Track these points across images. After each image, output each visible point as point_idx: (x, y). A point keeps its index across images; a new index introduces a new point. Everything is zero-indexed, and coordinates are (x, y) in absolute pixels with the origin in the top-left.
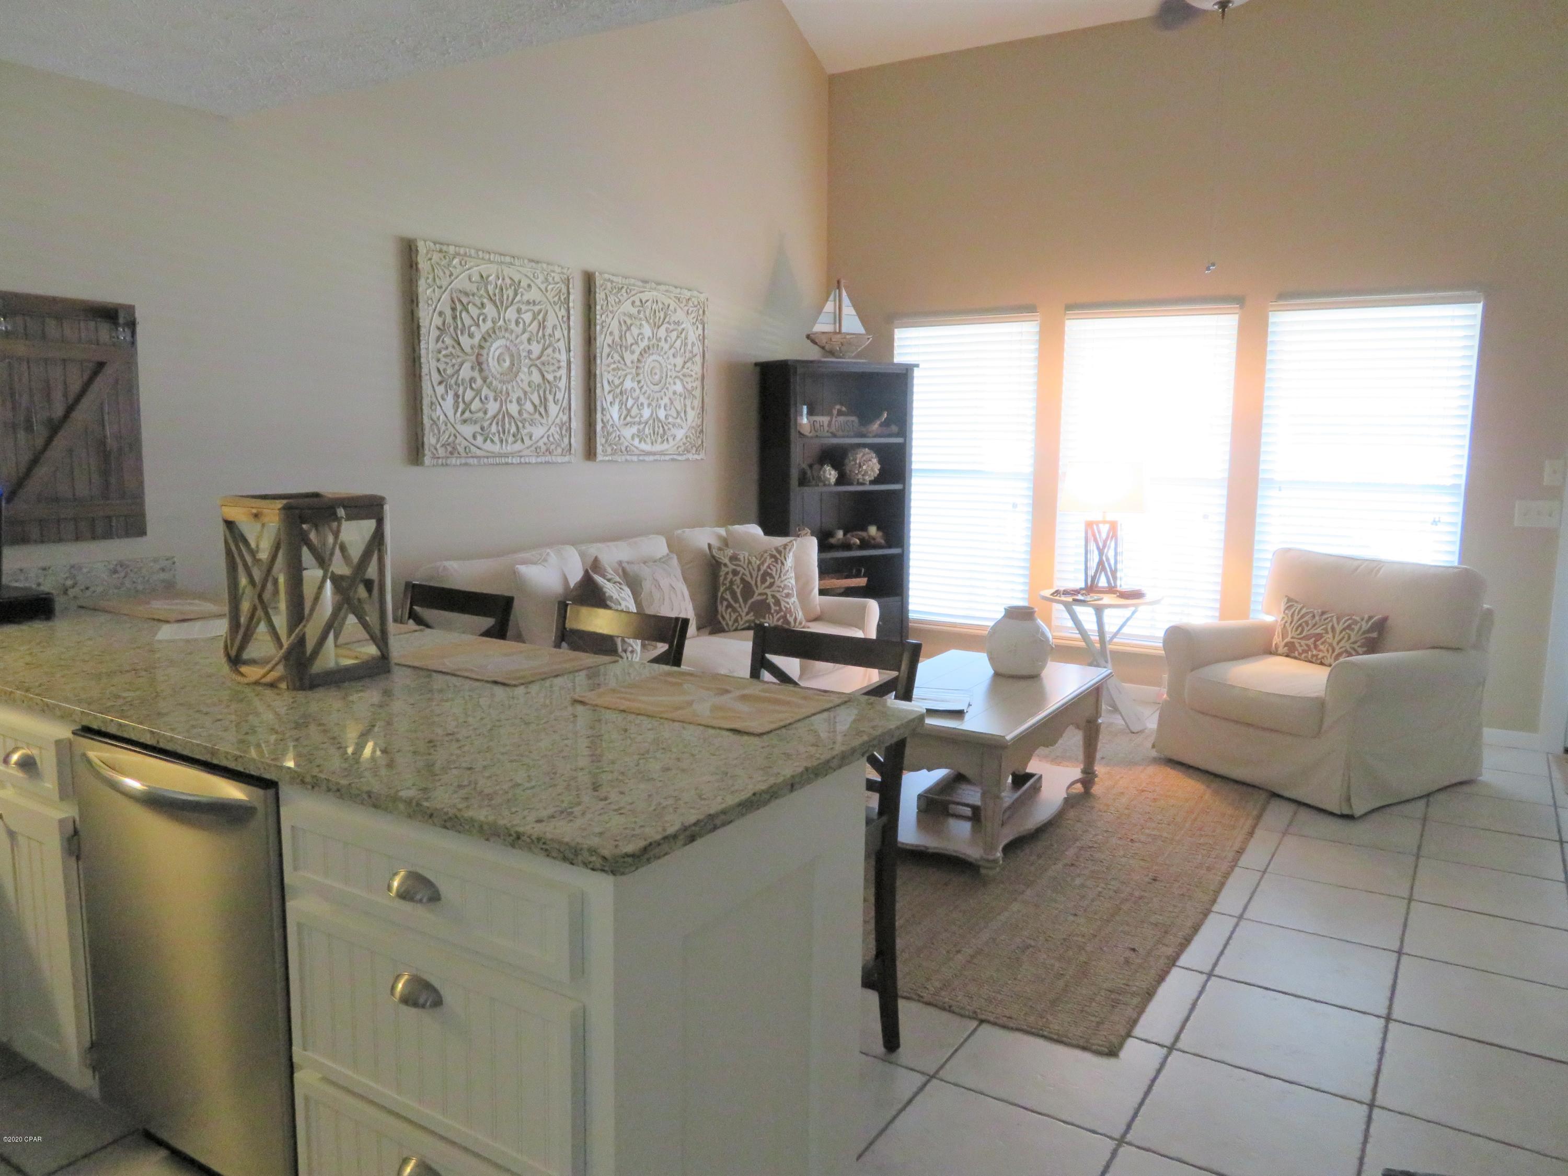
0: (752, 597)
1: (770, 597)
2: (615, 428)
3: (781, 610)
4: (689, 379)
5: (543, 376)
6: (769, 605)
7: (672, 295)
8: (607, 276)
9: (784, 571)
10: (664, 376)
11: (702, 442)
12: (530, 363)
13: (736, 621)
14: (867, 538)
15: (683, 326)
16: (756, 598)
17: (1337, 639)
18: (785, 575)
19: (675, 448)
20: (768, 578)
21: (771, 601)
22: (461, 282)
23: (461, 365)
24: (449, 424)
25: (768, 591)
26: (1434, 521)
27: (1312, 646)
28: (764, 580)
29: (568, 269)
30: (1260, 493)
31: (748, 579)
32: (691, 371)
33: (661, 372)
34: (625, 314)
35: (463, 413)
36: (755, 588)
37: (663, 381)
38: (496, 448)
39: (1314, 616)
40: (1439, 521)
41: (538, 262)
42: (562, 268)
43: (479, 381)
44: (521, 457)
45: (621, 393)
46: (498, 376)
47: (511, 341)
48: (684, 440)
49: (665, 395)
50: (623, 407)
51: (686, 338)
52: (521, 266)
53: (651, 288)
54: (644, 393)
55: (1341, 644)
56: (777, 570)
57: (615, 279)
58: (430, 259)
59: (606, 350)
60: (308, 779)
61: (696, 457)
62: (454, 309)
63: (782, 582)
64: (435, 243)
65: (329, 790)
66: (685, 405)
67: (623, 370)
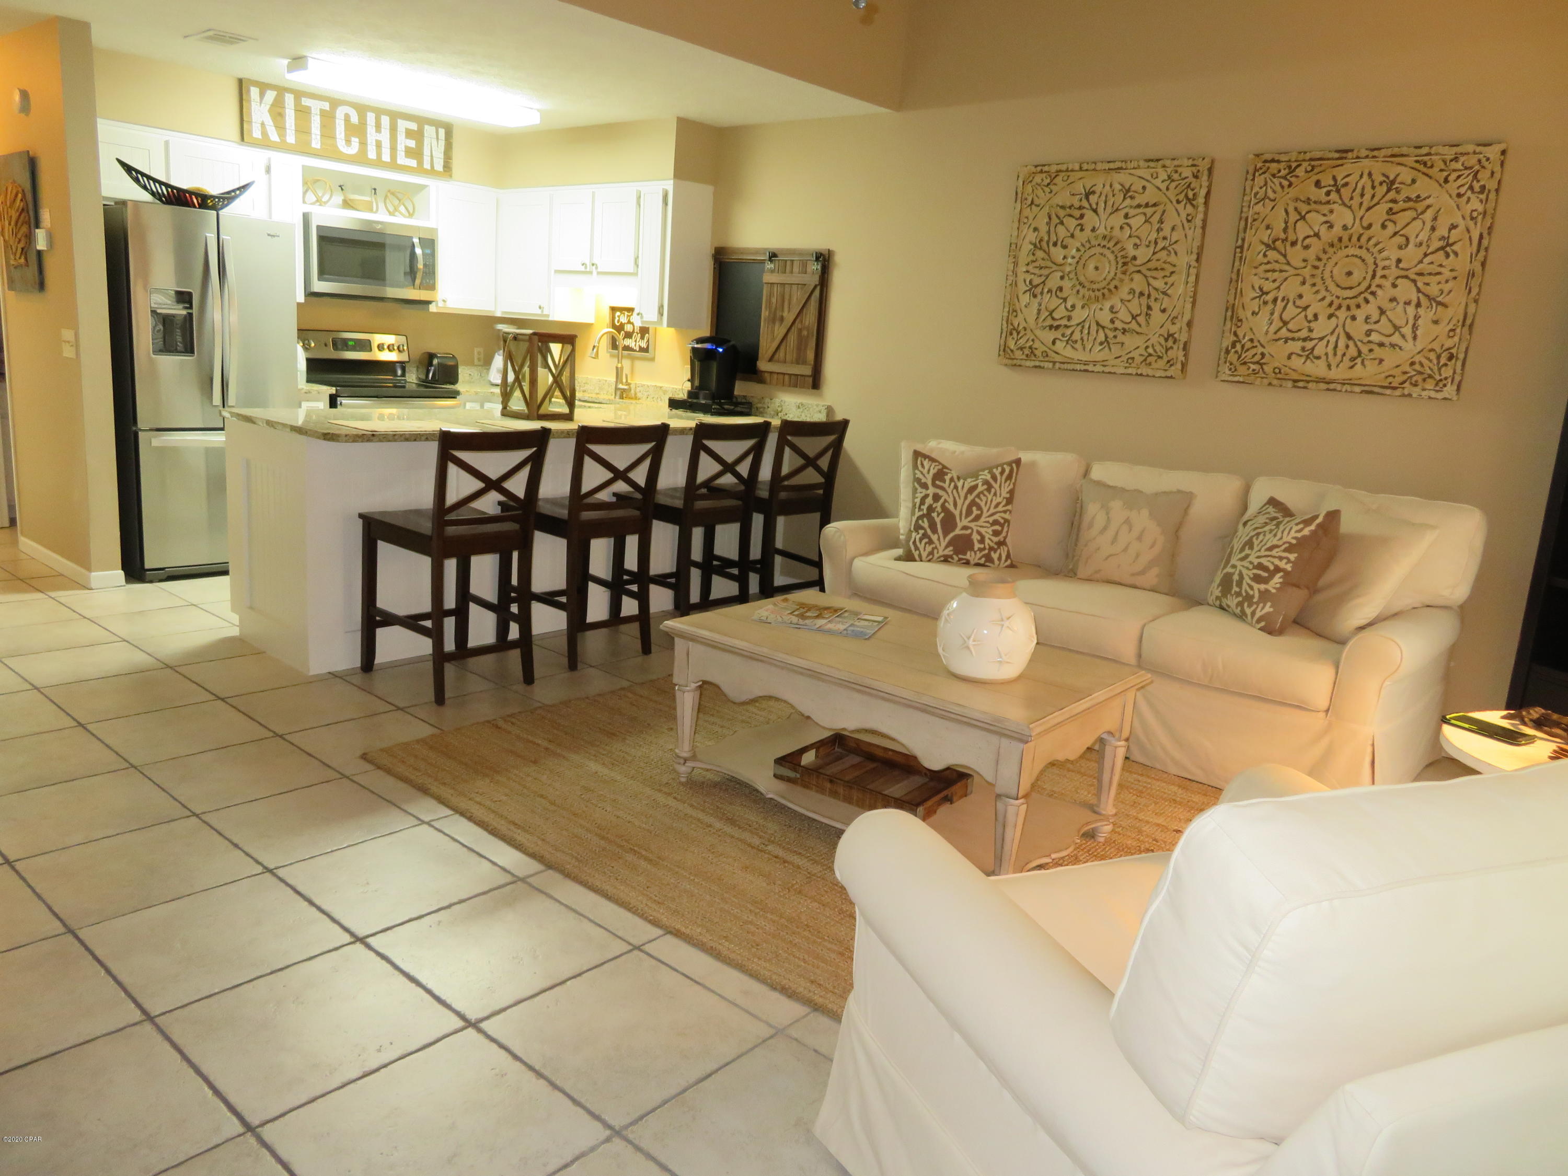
2: (1256, 343)
4: (1433, 280)
5: (1148, 283)
7: (1410, 161)
11: (1454, 373)
12: (1134, 269)
19: (1383, 375)
23: (1047, 276)
24: (1028, 330)
29: (1203, 159)
32: (1441, 266)
33: (1365, 270)
34: (1296, 200)
35: (1044, 319)
37: (1365, 283)
38: (1080, 355)
41: (1158, 160)
42: (1194, 160)
43: (1065, 290)
44: (1105, 366)
45: (1276, 300)
46: (1088, 284)
47: (1109, 248)
48: (1406, 367)
49: (1366, 301)
50: (1276, 315)
51: (1434, 219)
52: (1134, 168)
53: (1358, 157)
57: (1283, 158)
58: (1031, 182)
59: (1256, 248)
61: (1433, 394)
62: (1049, 224)
64: (1036, 166)
66: (1417, 318)
67: (1281, 271)
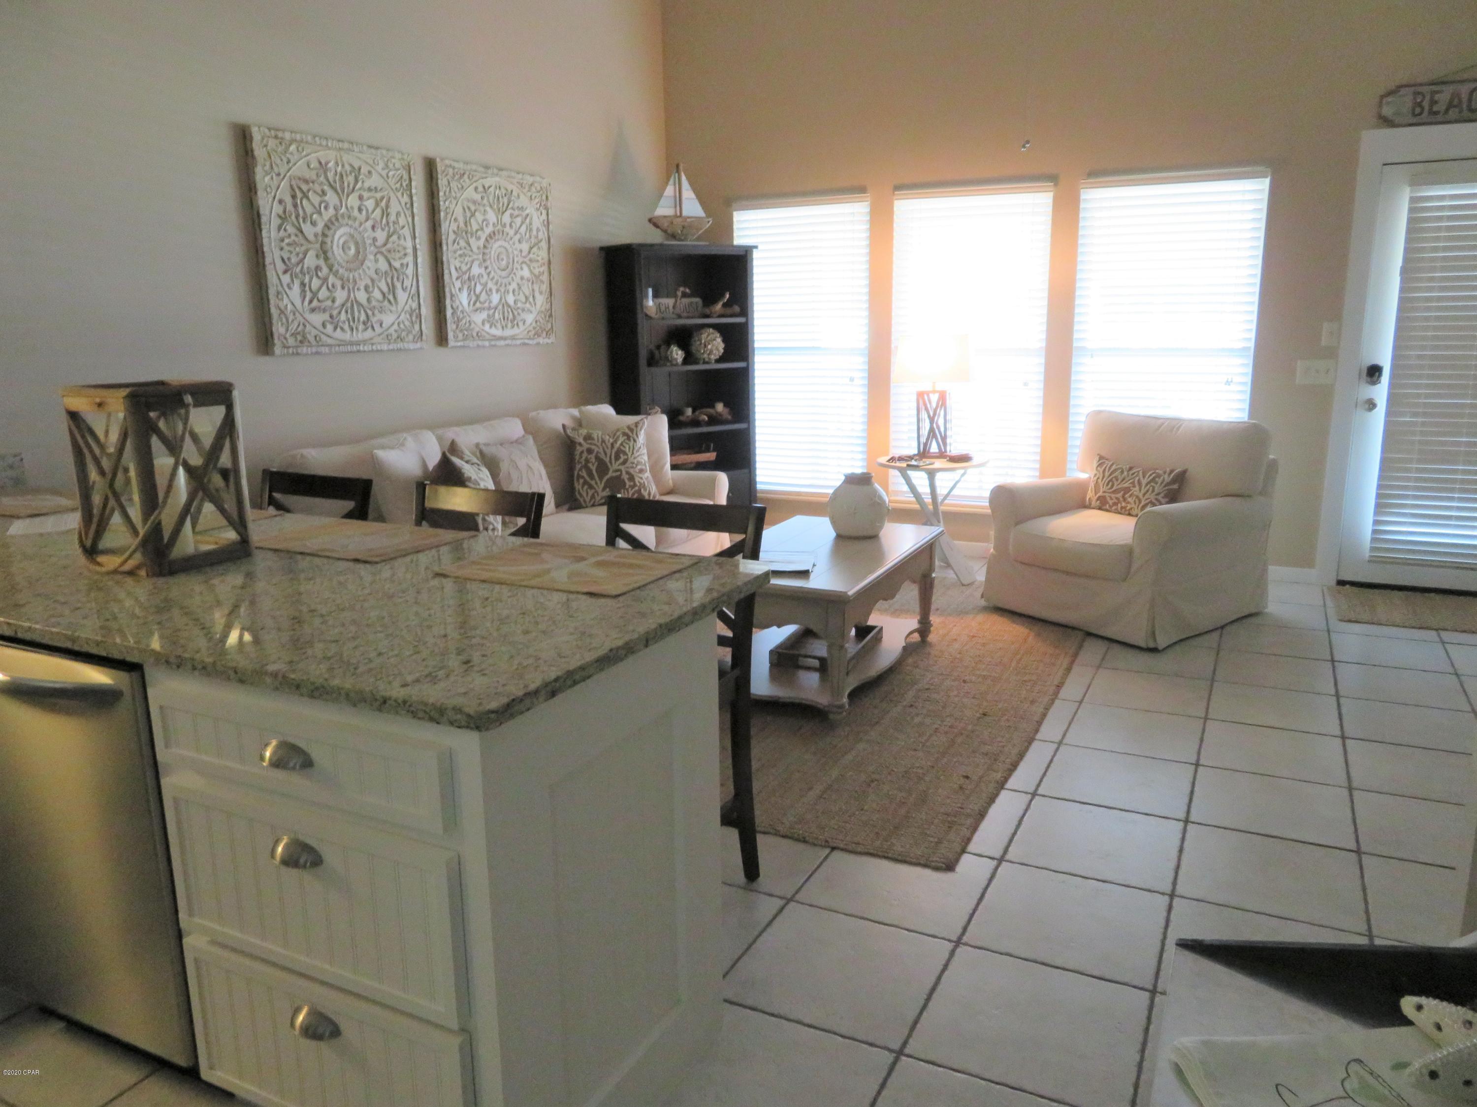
0: (607, 474)
1: (624, 472)
2: (465, 314)
3: (635, 485)
4: (535, 265)
5: (390, 264)
6: (623, 480)
7: (515, 181)
8: (447, 162)
9: (636, 448)
10: (511, 261)
11: (552, 326)
12: (376, 250)
13: (593, 497)
14: (715, 414)
15: (527, 211)
16: (611, 474)
17: (1143, 491)
18: (638, 451)
19: (526, 332)
20: (621, 455)
21: (625, 477)
22: (299, 169)
23: (305, 254)
24: (297, 314)
25: (622, 468)
26: (1227, 381)
27: (1121, 499)
28: (617, 457)
29: (409, 155)
30: (1074, 360)
31: (602, 456)
32: (538, 256)
33: (508, 257)
34: (468, 200)
35: (311, 302)
36: (609, 464)
37: (510, 266)
38: (347, 336)
39: (1122, 472)
40: (1232, 382)
41: (377, 148)
42: (402, 154)
43: (325, 270)
44: (372, 344)
45: (469, 279)
46: (344, 264)
47: (356, 229)
48: (534, 324)
49: (513, 280)
50: (472, 293)
51: (531, 224)
52: (360, 152)
53: (493, 174)
54: (492, 279)
55: (1147, 496)
56: (629, 448)
57: (456, 165)
58: (266, 146)
59: (452, 237)
60: (172, 660)
61: (547, 341)
62: (294, 197)
63: (635, 458)
64: (269, 129)
65: (194, 668)
66: (533, 290)
67: (470, 256)
